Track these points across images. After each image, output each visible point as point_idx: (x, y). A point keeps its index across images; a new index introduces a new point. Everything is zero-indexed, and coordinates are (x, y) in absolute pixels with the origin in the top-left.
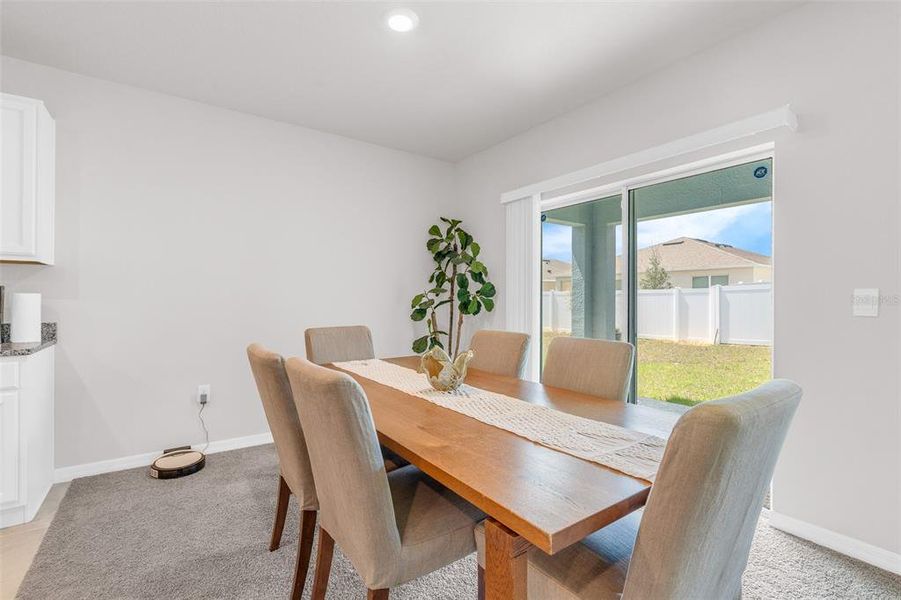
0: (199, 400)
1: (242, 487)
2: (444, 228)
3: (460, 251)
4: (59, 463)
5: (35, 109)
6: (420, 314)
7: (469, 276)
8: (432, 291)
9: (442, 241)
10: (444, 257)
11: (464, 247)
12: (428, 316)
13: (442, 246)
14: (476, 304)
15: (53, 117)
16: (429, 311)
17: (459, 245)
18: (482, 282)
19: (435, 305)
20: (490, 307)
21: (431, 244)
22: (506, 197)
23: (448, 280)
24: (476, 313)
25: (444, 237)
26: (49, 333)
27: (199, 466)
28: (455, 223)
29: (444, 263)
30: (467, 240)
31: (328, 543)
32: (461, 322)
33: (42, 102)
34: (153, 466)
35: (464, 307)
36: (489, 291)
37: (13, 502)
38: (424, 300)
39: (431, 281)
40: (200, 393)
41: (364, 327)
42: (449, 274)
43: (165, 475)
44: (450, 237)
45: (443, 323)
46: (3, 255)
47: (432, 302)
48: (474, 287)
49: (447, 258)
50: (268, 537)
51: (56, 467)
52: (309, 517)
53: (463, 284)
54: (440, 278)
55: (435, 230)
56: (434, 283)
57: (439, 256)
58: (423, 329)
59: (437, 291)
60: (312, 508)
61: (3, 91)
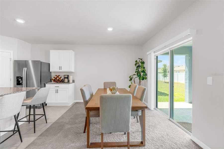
2: (138, 60)
4: (75, 99)
9: (138, 63)
10: (138, 67)
12: (133, 80)
15: (74, 51)
18: (144, 72)
20: (146, 78)
24: (143, 80)
28: (141, 59)
30: (143, 63)
33: (72, 51)
38: (132, 77)
41: (115, 82)
48: (142, 74)
51: (74, 100)
54: (138, 72)
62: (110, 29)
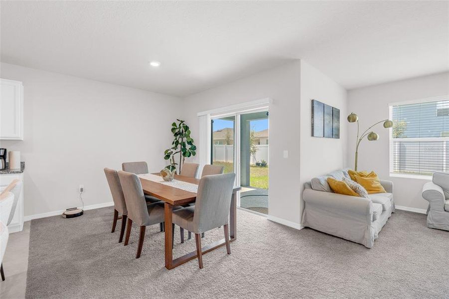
0: (80, 190)
1: (99, 219)
2: (178, 123)
3: (184, 133)
5: (19, 85)
6: (168, 157)
7: (186, 143)
8: (173, 148)
9: (177, 128)
10: (178, 135)
11: (185, 131)
12: (171, 157)
13: (177, 131)
14: (189, 153)
16: (171, 156)
17: (184, 130)
18: (191, 144)
19: (173, 153)
20: (194, 154)
21: (173, 130)
22: (199, 114)
23: (180, 144)
24: (189, 156)
25: (178, 127)
26: (23, 165)
27: (81, 214)
28: (182, 122)
29: (178, 137)
30: (187, 128)
31: (130, 222)
32: (184, 160)
34: (64, 214)
35: (184, 154)
36: (194, 148)
37: (17, 224)
38: (169, 152)
39: (173, 144)
40: (80, 188)
41: (144, 162)
42: (180, 141)
43: (68, 216)
44: (180, 128)
45: (177, 160)
46: (2, 137)
47: (172, 152)
48: (188, 147)
49: (179, 136)
50: (111, 230)
51: (24, 216)
52: (125, 217)
53: (184, 146)
54: (177, 143)
55: (174, 124)
56: (174, 145)
57: (176, 135)
58: (169, 162)
59: (175, 148)
60: (125, 214)
61: (1, 78)
62: (155, 64)
